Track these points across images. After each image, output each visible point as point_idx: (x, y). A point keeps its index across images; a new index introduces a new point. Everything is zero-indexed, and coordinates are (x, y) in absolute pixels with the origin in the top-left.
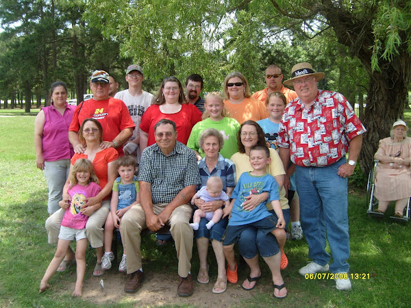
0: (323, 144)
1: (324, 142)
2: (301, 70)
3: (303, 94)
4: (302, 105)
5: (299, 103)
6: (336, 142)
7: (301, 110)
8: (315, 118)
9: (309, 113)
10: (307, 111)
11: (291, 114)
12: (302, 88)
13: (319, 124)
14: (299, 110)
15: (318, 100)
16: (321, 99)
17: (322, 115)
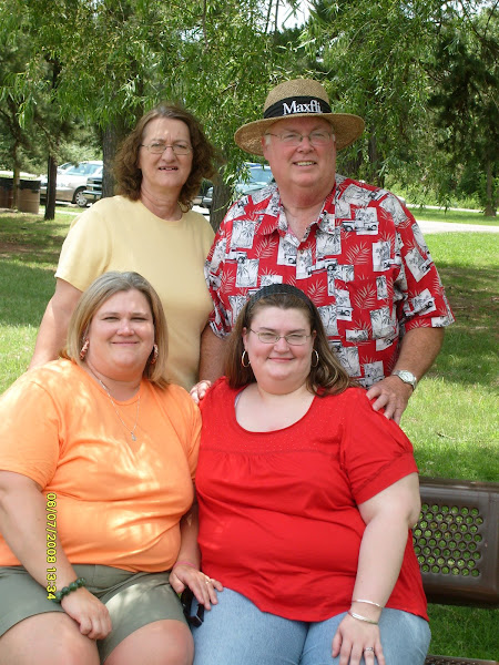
0: (343, 350)
1: (346, 344)
2: (301, 100)
3: (298, 176)
4: (282, 220)
5: (269, 211)
6: (381, 345)
7: (277, 235)
8: (319, 265)
9: (302, 247)
10: (295, 242)
11: (241, 244)
12: (298, 157)
13: (331, 286)
14: (270, 235)
15: (331, 209)
16: (343, 207)
17: (341, 260)
